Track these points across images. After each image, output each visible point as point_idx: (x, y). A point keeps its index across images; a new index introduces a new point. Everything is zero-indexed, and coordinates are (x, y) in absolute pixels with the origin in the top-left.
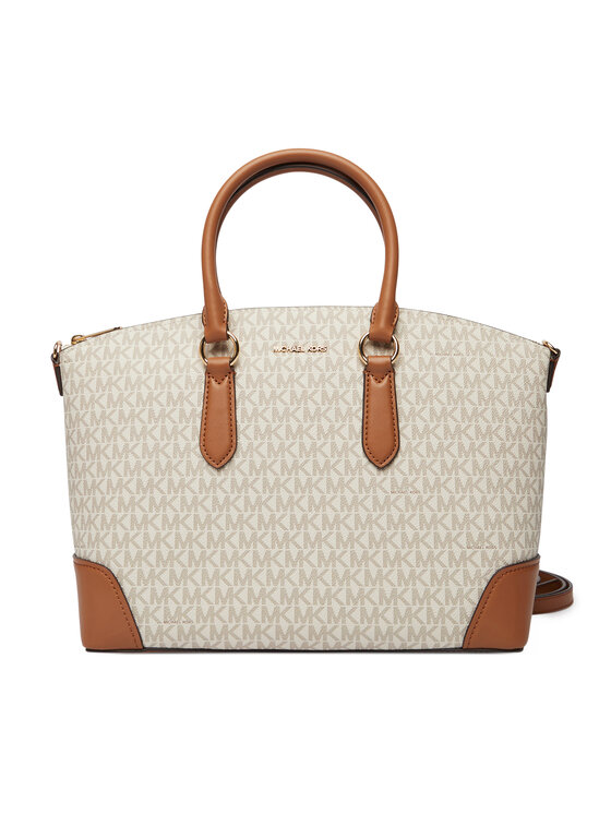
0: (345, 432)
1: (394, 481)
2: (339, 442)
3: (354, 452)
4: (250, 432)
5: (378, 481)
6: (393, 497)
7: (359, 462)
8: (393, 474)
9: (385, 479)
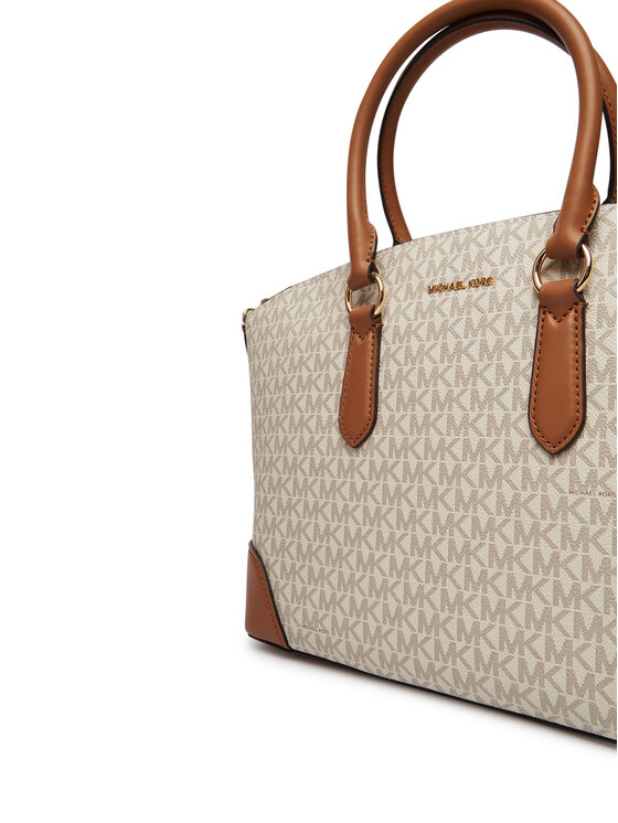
0: (507, 399)
1: (574, 475)
2: (499, 414)
3: (517, 429)
4: (392, 402)
5: (550, 473)
6: (572, 499)
7: (524, 444)
8: (573, 463)
9: (560, 471)
